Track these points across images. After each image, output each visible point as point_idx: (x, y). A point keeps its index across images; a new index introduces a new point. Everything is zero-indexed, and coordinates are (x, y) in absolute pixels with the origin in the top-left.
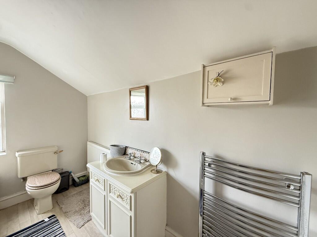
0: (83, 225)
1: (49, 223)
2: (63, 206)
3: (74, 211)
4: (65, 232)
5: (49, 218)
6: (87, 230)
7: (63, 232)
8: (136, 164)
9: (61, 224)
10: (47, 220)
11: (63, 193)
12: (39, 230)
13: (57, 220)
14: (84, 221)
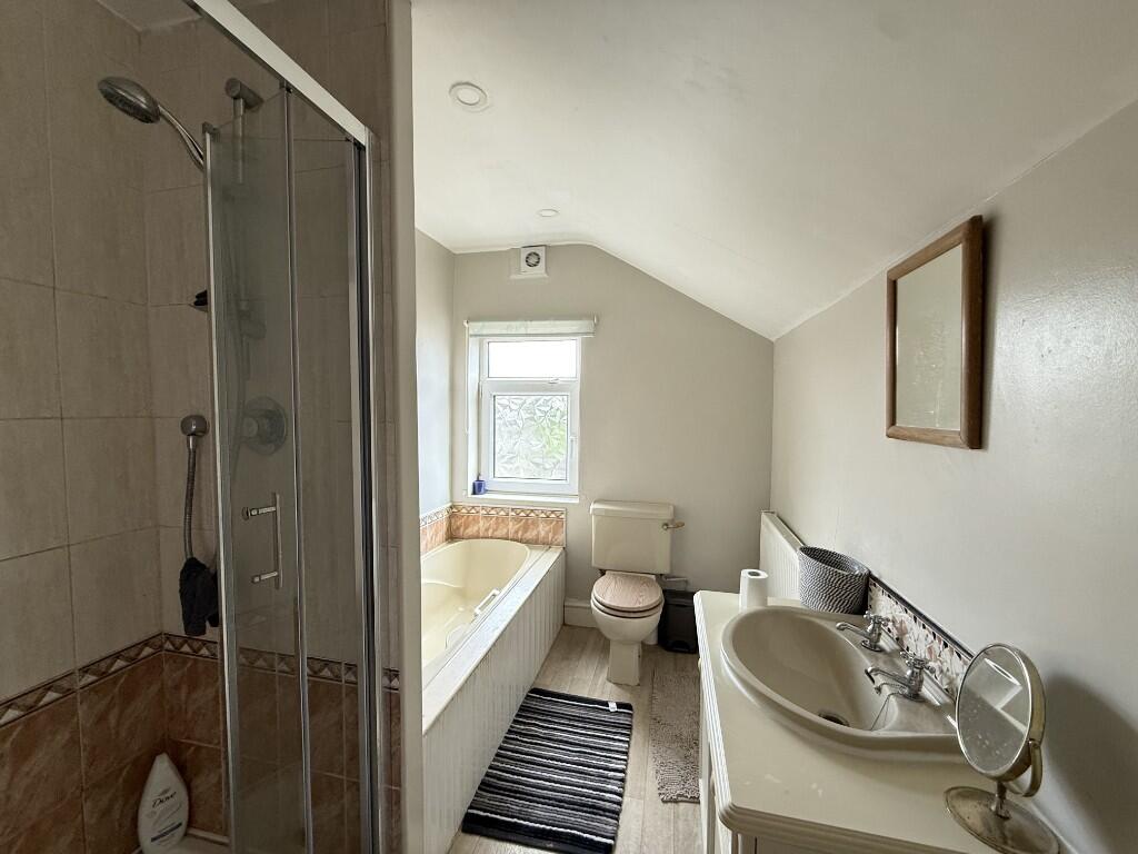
0: (676, 802)
1: (613, 719)
2: (659, 696)
3: (677, 732)
4: (628, 778)
5: (620, 705)
6: (677, 830)
7: (623, 771)
8: (886, 690)
9: (632, 742)
10: (613, 707)
11: (680, 655)
12: (590, 721)
13: (629, 727)
14: (683, 792)
